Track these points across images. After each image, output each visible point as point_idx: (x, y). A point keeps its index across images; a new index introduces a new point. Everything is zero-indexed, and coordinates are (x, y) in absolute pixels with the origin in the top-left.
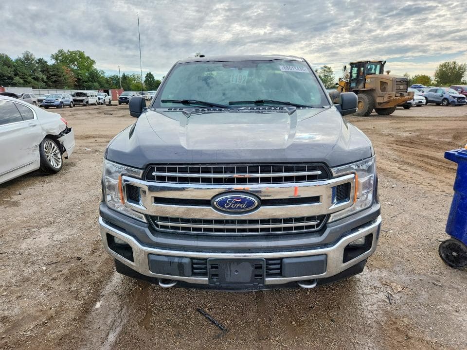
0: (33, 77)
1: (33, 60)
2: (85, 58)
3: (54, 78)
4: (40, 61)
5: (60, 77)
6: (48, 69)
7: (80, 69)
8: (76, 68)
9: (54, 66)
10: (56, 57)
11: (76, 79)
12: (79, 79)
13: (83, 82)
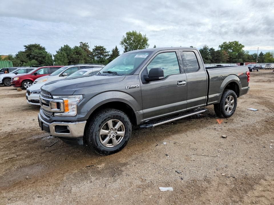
0: (205, 58)
1: (207, 49)
2: (238, 45)
3: (216, 58)
4: (212, 49)
5: (219, 57)
6: (214, 53)
7: (234, 52)
8: (231, 51)
9: (218, 51)
10: (221, 47)
11: (229, 57)
12: (231, 57)
13: (233, 59)
